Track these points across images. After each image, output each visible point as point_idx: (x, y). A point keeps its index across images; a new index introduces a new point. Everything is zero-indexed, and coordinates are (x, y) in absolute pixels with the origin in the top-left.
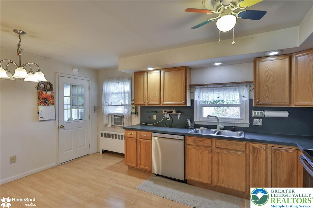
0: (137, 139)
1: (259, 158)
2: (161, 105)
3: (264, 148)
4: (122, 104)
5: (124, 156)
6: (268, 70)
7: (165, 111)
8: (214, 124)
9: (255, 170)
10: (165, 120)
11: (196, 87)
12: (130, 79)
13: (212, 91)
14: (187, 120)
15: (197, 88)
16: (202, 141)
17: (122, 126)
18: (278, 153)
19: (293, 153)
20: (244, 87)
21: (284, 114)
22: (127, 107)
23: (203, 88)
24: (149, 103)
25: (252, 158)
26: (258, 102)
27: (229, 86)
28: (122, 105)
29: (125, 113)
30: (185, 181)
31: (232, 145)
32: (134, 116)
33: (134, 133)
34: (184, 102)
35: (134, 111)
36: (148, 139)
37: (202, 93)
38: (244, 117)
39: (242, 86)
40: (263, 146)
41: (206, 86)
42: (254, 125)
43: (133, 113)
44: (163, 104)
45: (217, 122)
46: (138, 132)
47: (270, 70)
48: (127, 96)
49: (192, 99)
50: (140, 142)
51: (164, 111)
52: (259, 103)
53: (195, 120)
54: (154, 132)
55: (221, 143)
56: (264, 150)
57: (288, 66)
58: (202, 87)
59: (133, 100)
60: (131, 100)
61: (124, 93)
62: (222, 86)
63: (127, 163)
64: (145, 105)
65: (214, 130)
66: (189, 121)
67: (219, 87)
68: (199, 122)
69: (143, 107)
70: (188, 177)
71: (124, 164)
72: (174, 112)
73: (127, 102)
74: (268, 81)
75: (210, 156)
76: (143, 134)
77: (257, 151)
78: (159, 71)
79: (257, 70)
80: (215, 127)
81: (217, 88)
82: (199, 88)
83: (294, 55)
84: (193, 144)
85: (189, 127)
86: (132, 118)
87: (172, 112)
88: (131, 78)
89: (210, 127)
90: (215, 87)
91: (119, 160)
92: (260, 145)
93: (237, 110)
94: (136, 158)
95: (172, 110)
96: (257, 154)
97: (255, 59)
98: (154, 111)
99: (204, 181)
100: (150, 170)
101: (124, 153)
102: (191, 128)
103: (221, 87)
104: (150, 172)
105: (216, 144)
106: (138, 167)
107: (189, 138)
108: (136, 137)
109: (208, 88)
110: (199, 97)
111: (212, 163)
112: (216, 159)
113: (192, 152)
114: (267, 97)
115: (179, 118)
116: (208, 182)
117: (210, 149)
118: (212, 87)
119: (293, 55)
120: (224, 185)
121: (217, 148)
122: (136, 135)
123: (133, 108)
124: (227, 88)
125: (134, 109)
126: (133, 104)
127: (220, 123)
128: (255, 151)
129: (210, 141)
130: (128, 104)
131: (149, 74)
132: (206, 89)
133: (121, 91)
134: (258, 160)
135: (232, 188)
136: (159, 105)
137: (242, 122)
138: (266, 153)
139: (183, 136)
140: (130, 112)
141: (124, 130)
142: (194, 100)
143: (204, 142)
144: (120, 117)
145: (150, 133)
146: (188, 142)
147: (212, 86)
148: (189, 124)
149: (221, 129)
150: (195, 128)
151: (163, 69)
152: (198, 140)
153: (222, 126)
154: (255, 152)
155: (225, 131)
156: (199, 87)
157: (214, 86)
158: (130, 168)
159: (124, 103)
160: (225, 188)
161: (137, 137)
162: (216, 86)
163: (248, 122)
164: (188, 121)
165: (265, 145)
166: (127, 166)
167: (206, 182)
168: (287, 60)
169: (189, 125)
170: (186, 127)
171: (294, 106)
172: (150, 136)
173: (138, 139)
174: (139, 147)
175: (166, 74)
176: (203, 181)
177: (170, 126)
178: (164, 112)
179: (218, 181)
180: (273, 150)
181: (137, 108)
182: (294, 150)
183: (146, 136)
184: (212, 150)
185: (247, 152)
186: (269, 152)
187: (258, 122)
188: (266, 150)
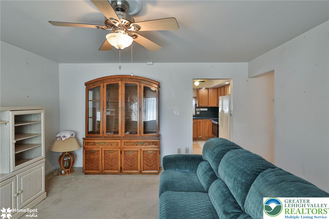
6: (202, 94)
18: (205, 122)
21: (206, 109)
40: (202, 120)
52: (200, 105)
57: (208, 92)
77: (200, 122)
79: (199, 93)
114: (202, 103)
119: (209, 89)
138: (202, 123)
163: (195, 113)
171: (209, 106)
182: (209, 120)
185: (197, 123)
186: (203, 122)
187: (198, 113)
188: (202, 121)
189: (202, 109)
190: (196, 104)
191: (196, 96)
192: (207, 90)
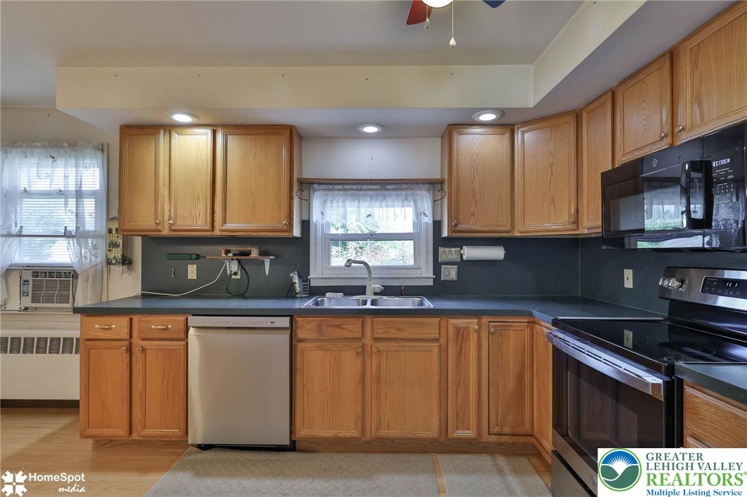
0: (130, 343)
1: (465, 351)
2: (217, 233)
3: (477, 327)
4: (71, 232)
5: (79, 407)
6: (475, 156)
7: (227, 252)
8: (357, 283)
9: (458, 380)
10: (226, 278)
11: (315, 186)
12: (102, 148)
13: (355, 200)
14: (291, 275)
15: (319, 190)
16: (339, 326)
17: (69, 305)
18: (500, 334)
19: (524, 330)
20: (424, 192)
21: (498, 253)
22: (90, 242)
23: (332, 190)
24: (174, 227)
25: (452, 353)
26: (456, 225)
27: (394, 190)
28: (67, 235)
29: (80, 262)
30: (292, 447)
31: (411, 328)
32: (117, 269)
33: (119, 326)
34: (285, 224)
35: (117, 253)
36: (175, 336)
37: (332, 202)
38: (422, 263)
39: (420, 189)
40: (472, 323)
41: (341, 187)
42: (443, 281)
43: (114, 261)
44: (221, 231)
45: (367, 276)
46: (136, 318)
47: (477, 156)
48: (89, 206)
49: (305, 218)
50: (144, 350)
51: (223, 252)
52: (458, 228)
53: (312, 275)
54: (193, 315)
55: (386, 325)
56: (476, 331)
57: (509, 150)
58: (331, 187)
59: (112, 219)
60: (105, 219)
61: (79, 195)
62: (378, 187)
63: (90, 431)
64: (159, 233)
65: (361, 297)
66: (296, 280)
67: (372, 190)
68: (321, 278)
69: (153, 241)
70: (302, 432)
71: (78, 436)
72: (255, 253)
73: (90, 224)
74: (474, 179)
75: (359, 364)
76: (156, 323)
77: (463, 335)
78: (209, 132)
79: (455, 152)
80: (361, 290)
81: (367, 192)
82: (324, 190)
83: (518, 128)
84: (314, 336)
85: (296, 294)
86: (110, 277)
87: (248, 254)
88: (108, 145)
89: (349, 291)
90: (361, 190)
91: (52, 425)
92: (469, 321)
93: (409, 245)
94: (126, 407)
95: (249, 249)
96: (461, 344)
97: (450, 128)
98: (190, 255)
99: (343, 433)
100: (181, 437)
101: (77, 397)
102: (301, 297)
103: (376, 190)
104: (179, 442)
105: (373, 330)
106: (135, 436)
107: (304, 322)
108: (126, 336)
109: (344, 190)
110: (322, 213)
111: (364, 380)
112: (374, 370)
113: (314, 359)
114: (473, 214)
115: (267, 272)
116: (354, 433)
117: (360, 344)
118: (354, 190)
119: (516, 127)
120: (393, 433)
121: (377, 339)
122: (126, 330)
123: (113, 245)
124: (387, 192)
125: (118, 246)
126: (114, 231)
127: (374, 278)
128: (458, 336)
129: (360, 324)
130: (95, 231)
131: (175, 137)
132: (341, 192)
133: (66, 185)
134: (463, 357)
135: (410, 435)
136: (209, 233)
137: (417, 273)
138: (479, 337)
139: (288, 318)
140: (101, 258)
141: (78, 317)
142: (309, 221)
143: (345, 329)
144: (59, 274)
145: (181, 318)
146: (301, 334)
147: (354, 187)
148: (297, 285)
149: (375, 294)
150: (313, 297)
151: (223, 126)
152: (327, 325)
153: (378, 287)
154: (457, 339)
155: (385, 298)
156: (323, 187)
157: (360, 187)
158: (103, 444)
159: (77, 228)
160: (392, 440)
161: (131, 337)
162: (364, 187)
163: (431, 274)
164: (292, 277)
165: (476, 321)
166: (90, 441)
167: (349, 435)
168: (507, 136)
169: (298, 287)
170: (290, 294)
171: (518, 234)
172: (182, 326)
173: (136, 340)
174: (137, 368)
175: (233, 142)
176: (340, 435)
177: (242, 296)
178: (223, 255)
179: (379, 424)
180: (492, 330)
181: (127, 245)
182: (526, 324)
183: (167, 329)
184: (363, 347)
185: (442, 341)
186: (484, 335)
187: (451, 273)
188: (478, 332)
189: (470, 253)
190: (437, 225)
191: (438, 176)
192: (507, 135)
